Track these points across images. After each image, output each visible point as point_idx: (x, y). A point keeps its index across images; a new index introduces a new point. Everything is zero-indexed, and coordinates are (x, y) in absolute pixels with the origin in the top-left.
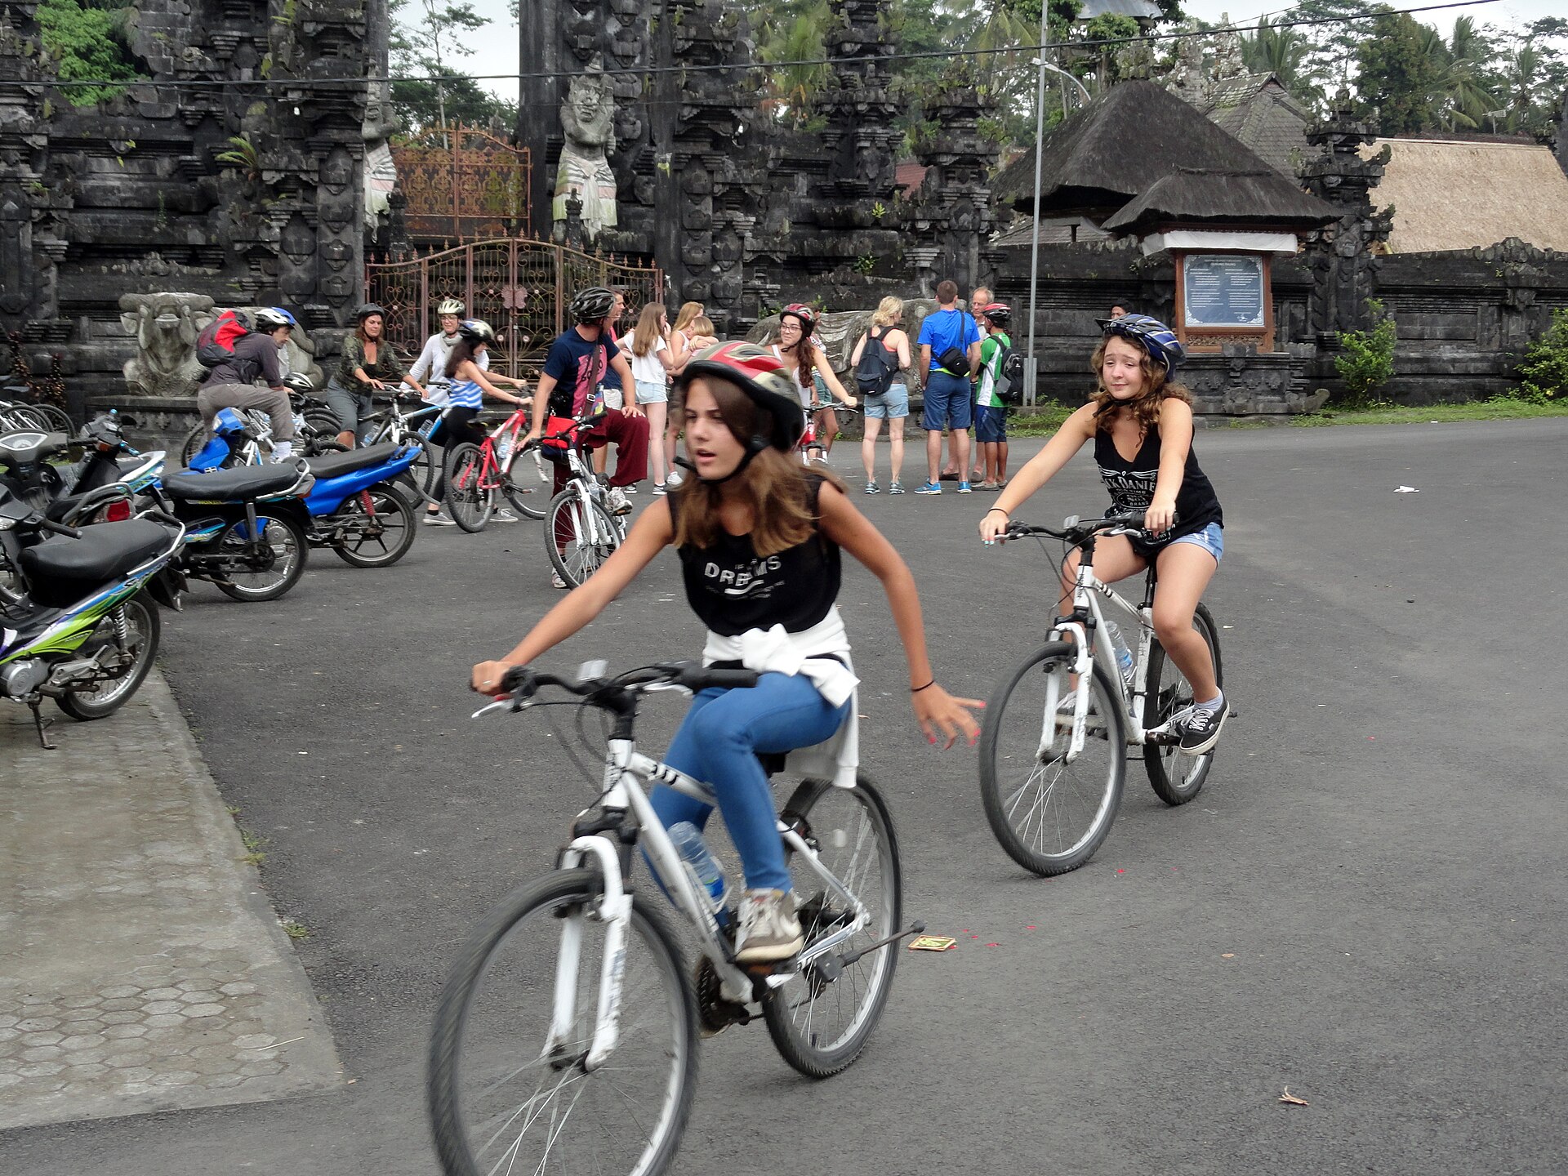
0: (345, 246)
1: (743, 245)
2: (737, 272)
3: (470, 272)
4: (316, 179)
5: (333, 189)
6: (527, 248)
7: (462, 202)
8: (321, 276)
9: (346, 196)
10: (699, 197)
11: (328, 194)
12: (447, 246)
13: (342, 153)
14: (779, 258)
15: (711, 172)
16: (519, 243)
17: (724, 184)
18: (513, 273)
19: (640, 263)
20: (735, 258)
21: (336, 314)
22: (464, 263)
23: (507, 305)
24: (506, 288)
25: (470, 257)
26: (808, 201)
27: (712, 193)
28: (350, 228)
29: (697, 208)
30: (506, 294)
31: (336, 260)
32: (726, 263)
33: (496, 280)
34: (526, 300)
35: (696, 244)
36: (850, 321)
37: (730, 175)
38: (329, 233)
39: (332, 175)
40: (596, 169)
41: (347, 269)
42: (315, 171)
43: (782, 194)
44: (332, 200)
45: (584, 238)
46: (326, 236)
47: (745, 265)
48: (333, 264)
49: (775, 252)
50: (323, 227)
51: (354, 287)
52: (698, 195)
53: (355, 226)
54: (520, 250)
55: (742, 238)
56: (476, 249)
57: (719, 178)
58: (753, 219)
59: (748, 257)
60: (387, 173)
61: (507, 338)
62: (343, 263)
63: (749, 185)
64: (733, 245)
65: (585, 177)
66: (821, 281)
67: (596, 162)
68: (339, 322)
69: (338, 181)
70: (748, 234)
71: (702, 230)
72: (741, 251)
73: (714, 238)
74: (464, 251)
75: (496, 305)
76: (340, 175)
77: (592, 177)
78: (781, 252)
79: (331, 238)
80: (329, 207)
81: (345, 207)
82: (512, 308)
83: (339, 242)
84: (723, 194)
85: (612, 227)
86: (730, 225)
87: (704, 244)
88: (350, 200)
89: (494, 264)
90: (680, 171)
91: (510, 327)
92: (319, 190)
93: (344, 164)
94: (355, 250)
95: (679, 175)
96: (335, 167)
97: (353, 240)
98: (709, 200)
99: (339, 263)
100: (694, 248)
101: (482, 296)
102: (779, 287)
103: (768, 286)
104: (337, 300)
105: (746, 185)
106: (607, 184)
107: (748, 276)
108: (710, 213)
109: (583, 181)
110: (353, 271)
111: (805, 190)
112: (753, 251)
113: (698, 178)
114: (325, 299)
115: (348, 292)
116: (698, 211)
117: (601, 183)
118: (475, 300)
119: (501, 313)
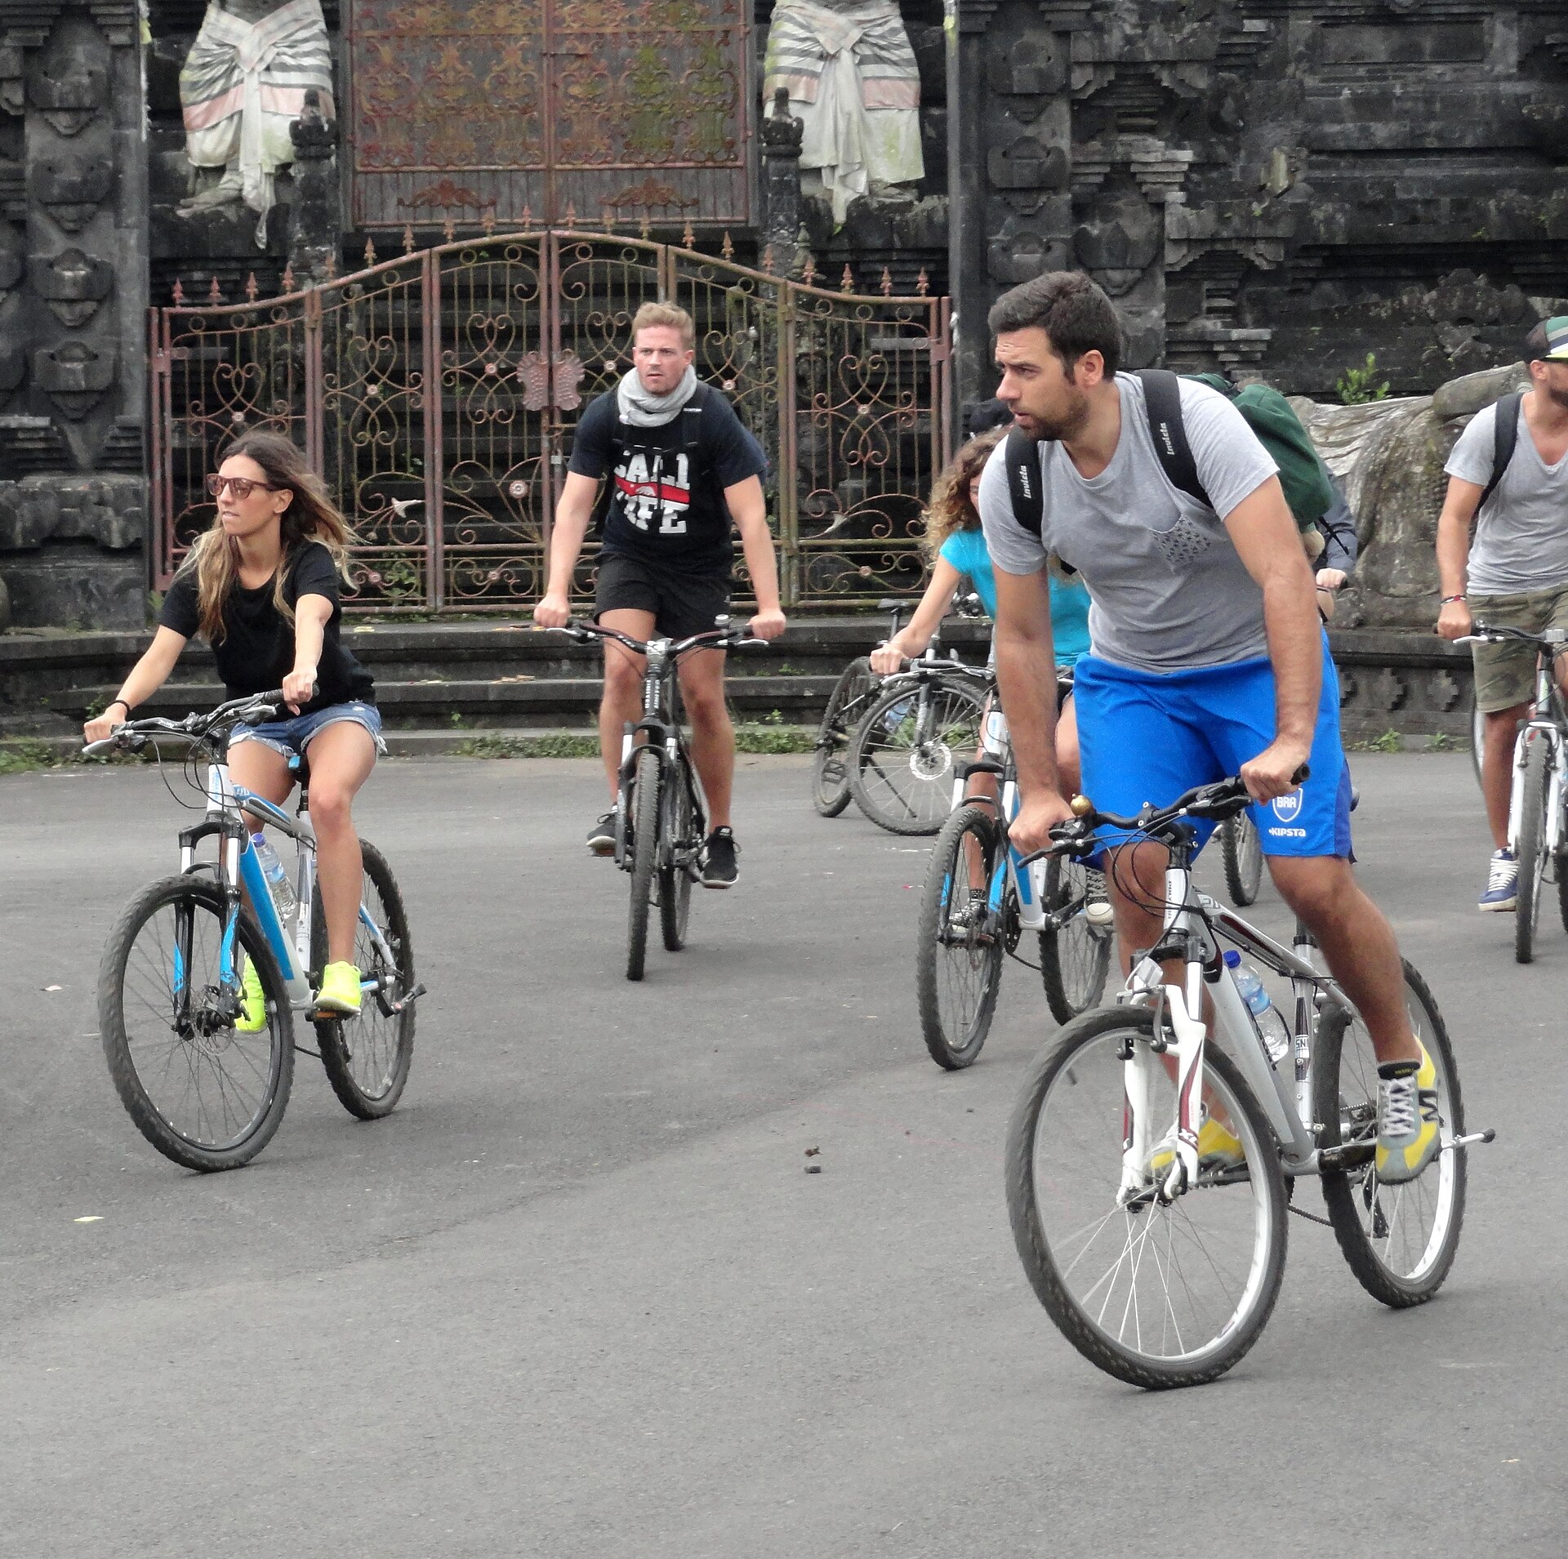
0: (94, 266)
1: (1162, 225)
2: (1148, 298)
3: (432, 315)
4: (18, 98)
5: (63, 121)
6: (584, 252)
7: (565, 125)
8: (35, 344)
9: (96, 139)
10: (1034, 102)
11: (50, 137)
12: (370, 254)
13: (85, 31)
14: (1263, 256)
15: (1063, 35)
16: (563, 242)
17: (1098, 65)
18: (551, 317)
19: (886, 282)
20: (1141, 261)
21: (75, 440)
22: (415, 292)
23: (533, 401)
24: (529, 357)
25: (431, 279)
26: (1520, 88)
27: (1066, 90)
28: (106, 219)
29: (1029, 131)
30: (531, 373)
31: (71, 302)
32: (1116, 276)
33: (503, 337)
34: (582, 387)
35: (1028, 227)
36: (1373, 426)
37: (1114, 41)
38: (55, 235)
39: (58, 87)
40: (856, 34)
41: (101, 323)
42: (13, 79)
43: (1283, 84)
44: (61, 150)
45: (814, 215)
46: (47, 243)
47: (1170, 277)
48: (64, 311)
49: (1253, 240)
50: (38, 218)
51: (117, 369)
52: (1028, 96)
53: (117, 211)
54: (567, 257)
55: (1160, 207)
56: (448, 258)
57: (1083, 48)
58: (1186, 155)
59: (1174, 257)
60: (301, 69)
61: (538, 487)
62: (89, 307)
63: (1172, 64)
64: (1136, 228)
65: (823, 57)
66: (1400, 315)
67: (860, 15)
68: (83, 456)
69: (72, 100)
70: (1176, 196)
71: (1040, 189)
72: (1159, 243)
73: (1080, 211)
74: (416, 265)
75: (504, 403)
76: (77, 87)
77: (846, 57)
78: (1269, 240)
79: (59, 243)
80: (51, 169)
81: (92, 165)
82: (550, 410)
83: (80, 256)
84: (1099, 93)
85: (903, 186)
86: (1122, 175)
87: (1049, 228)
88: (105, 147)
89: (499, 294)
90: (979, 34)
91: (543, 459)
92: (28, 129)
93: (91, 57)
94: (123, 275)
95: (974, 45)
96: (64, 67)
97: (115, 249)
98: (1061, 111)
99: (78, 308)
100: (1021, 239)
101: (466, 381)
102: (1265, 334)
103: (1236, 334)
104: (73, 403)
105: (1162, 63)
106: (890, 71)
107: (1180, 308)
108: (1065, 143)
109: (819, 66)
110: (116, 330)
111: (1513, 57)
112: (1189, 242)
113: (1027, 54)
114: (46, 402)
115: (102, 380)
116: (1028, 140)
117: (871, 70)
118: (447, 391)
119: (517, 423)
